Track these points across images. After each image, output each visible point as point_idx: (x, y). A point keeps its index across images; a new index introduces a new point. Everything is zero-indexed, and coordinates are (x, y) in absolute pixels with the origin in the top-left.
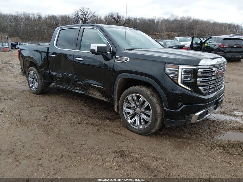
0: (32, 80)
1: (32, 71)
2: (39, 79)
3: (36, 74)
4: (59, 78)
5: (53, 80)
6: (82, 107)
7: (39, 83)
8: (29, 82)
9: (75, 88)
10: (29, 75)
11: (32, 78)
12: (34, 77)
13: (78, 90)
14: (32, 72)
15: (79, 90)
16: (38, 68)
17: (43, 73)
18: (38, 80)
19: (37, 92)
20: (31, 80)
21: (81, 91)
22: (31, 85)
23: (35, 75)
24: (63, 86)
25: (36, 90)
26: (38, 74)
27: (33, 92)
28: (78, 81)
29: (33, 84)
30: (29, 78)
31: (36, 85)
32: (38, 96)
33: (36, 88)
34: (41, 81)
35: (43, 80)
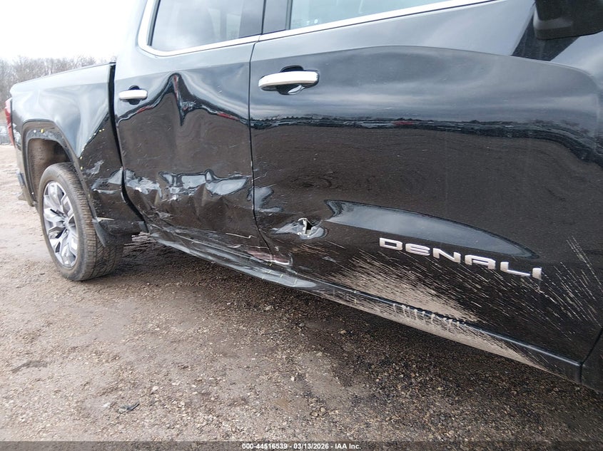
0: (59, 219)
1: (55, 184)
2: (84, 214)
3: (69, 195)
4: (170, 208)
5: (141, 218)
6: (290, 360)
7: (81, 234)
8: (48, 229)
9: (256, 255)
10: (46, 201)
11: (57, 213)
12: (62, 210)
13: (275, 267)
14: (53, 188)
15: (281, 269)
16: (76, 164)
17: (94, 187)
18: (79, 220)
19: (78, 272)
20: (55, 219)
21: (291, 274)
22: (54, 242)
23: (66, 200)
24: (187, 244)
25: (72, 264)
26: (75, 194)
27: (64, 271)
28: (280, 219)
29: (60, 239)
30: (47, 211)
31: (71, 243)
32: (81, 288)
33: (75, 257)
34: (91, 225)
35: (99, 219)
